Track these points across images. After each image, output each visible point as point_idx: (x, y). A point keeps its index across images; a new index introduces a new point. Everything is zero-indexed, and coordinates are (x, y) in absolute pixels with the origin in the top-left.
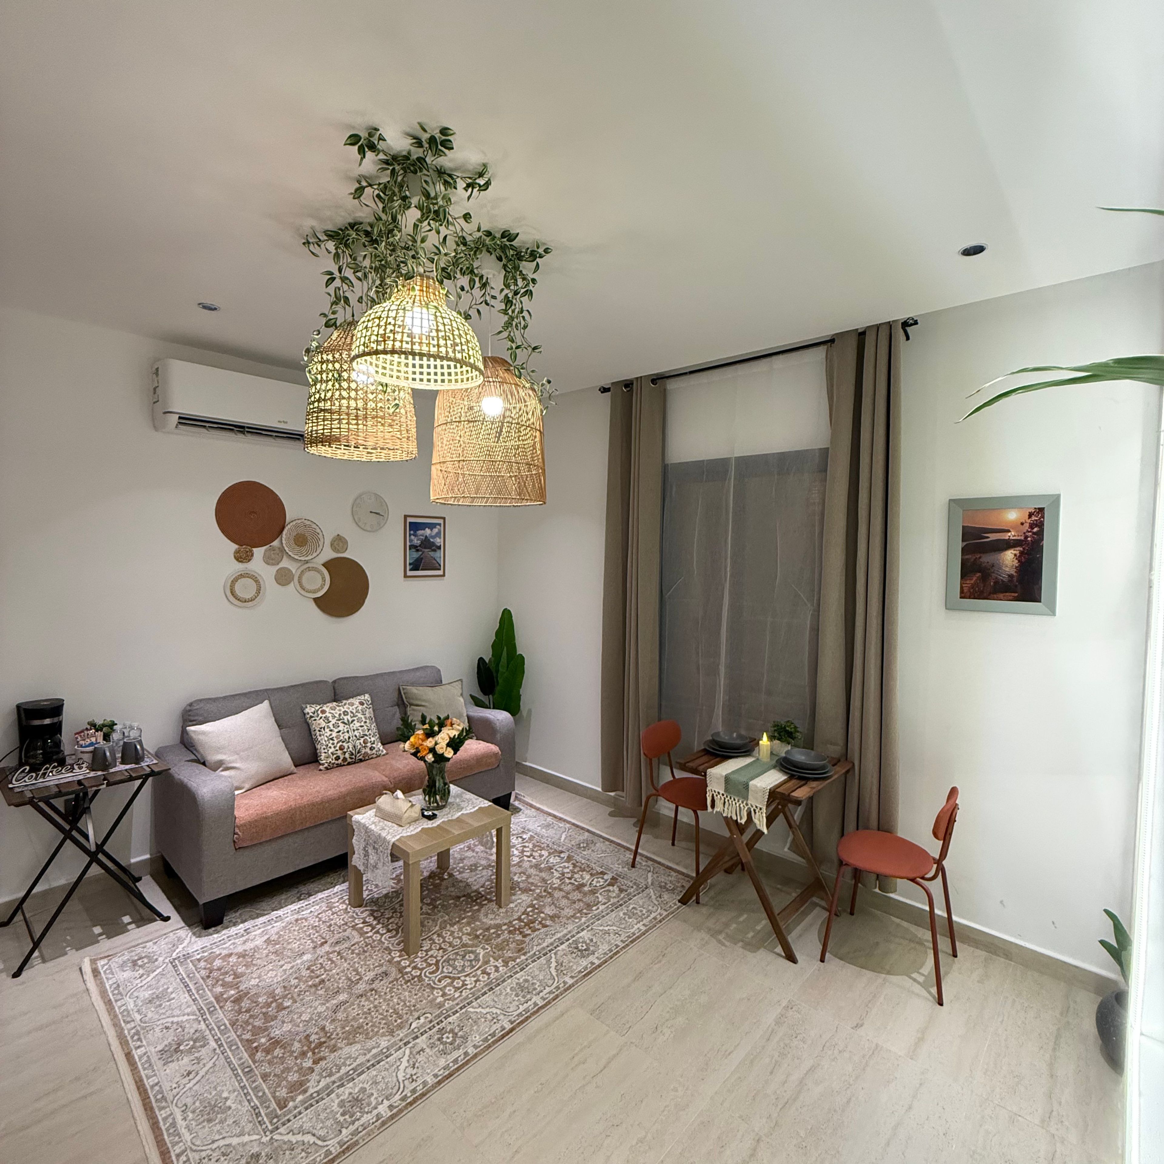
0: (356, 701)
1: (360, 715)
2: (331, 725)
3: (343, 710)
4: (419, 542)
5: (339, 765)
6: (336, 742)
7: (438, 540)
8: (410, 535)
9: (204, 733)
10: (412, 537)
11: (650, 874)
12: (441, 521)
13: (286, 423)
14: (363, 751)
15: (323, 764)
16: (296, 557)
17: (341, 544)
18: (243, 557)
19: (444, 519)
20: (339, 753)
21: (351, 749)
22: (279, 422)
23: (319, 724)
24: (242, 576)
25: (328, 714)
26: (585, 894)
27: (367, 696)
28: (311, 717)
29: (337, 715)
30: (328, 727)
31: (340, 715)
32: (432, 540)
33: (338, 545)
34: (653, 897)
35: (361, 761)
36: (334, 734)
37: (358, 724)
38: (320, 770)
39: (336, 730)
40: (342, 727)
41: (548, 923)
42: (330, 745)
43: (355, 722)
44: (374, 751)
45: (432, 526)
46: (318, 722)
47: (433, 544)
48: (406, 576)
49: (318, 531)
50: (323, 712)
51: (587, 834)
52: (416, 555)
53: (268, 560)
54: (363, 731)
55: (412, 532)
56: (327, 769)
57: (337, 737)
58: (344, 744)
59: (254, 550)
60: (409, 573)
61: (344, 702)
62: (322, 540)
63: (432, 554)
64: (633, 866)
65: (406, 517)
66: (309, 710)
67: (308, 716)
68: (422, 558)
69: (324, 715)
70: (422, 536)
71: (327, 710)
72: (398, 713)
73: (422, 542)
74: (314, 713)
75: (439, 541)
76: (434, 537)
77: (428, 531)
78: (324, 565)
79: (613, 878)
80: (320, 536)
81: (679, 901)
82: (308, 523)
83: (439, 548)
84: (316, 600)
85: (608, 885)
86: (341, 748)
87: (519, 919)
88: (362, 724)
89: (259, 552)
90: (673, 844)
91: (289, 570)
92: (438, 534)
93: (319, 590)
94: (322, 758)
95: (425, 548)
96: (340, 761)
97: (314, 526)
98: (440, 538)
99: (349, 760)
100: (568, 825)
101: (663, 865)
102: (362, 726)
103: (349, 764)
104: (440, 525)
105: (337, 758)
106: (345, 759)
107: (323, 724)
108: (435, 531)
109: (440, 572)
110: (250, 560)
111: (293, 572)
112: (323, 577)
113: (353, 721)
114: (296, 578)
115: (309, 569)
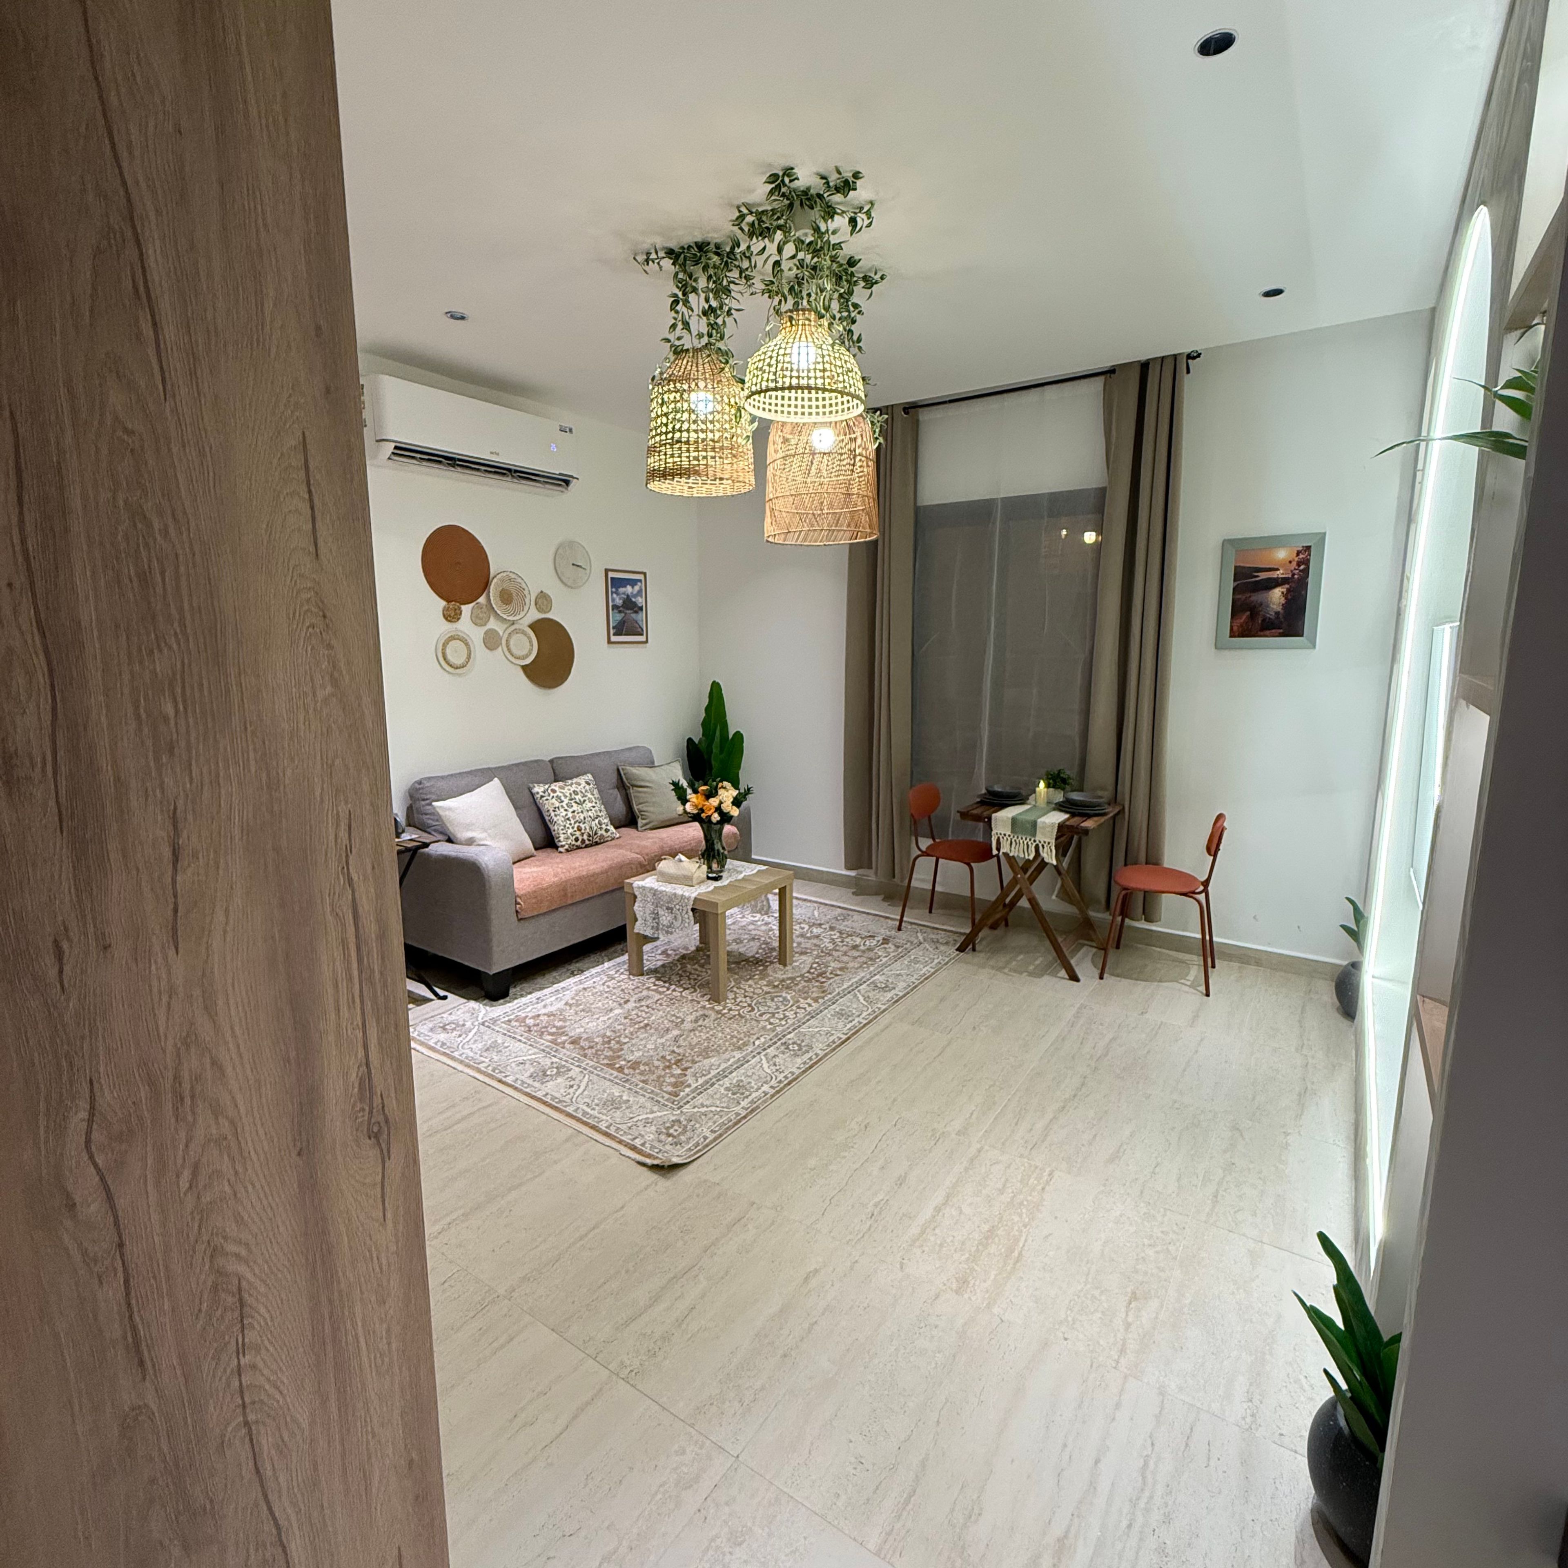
0: (582, 780)
1: (589, 795)
2: (564, 804)
3: (572, 789)
4: (621, 601)
5: (578, 848)
6: (572, 822)
7: (640, 599)
8: (612, 593)
9: (450, 809)
10: (615, 596)
11: (919, 934)
12: (641, 577)
13: (498, 454)
14: (600, 833)
15: (562, 846)
16: (505, 616)
17: (545, 602)
18: (452, 616)
19: (645, 574)
20: (578, 834)
21: (588, 830)
22: (492, 453)
23: (553, 804)
24: (452, 638)
25: (558, 793)
26: (864, 952)
27: (590, 776)
28: (542, 797)
29: (568, 794)
30: (562, 807)
31: (570, 794)
32: (633, 600)
33: (543, 603)
34: (931, 949)
35: (597, 844)
36: (570, 815)
37: (590, 805)
38: (561, 852)
39: (571, 810)
40: (575, 807)
41: (839, 972)
42: (568, 825)
43: (587, 802)
44: (609, 834)
45: (633, 583)
46: (551, 801)
47: (635, 604)
48: (609, 642)
49: (524, 586)
50: (554, 791)
51: (839, 910)
52: (619, 617)
53: (477, 621)
54: (596, 811)
55: (614, 590)
56: (567, 851)
57: (574, 817)
58: (581, 825)
59: (463, 607)
60: (614, 638)
61: (570, 782)
62: (528, 596)
63: (634, 616)
64: (899, 929)
65: (607, 571)
66: (538, 789)
67: (539, 796)
68: (624, 622)
69: (555, 795)
70: (624, 594)
71: (557, 789)
72: (619, 796)
73: (624, 602)
74: (544, 792)
75: (640, 601)
76: (635, 596)
77: (629, 589)
78: (532, 626)
79: (884, 939)
80: (526, 592)
81: (957, 950)
82: (513, 576)
83: (641, 609)
84: (524, 668)
85: (882, 944)
86: (579, 829)
87: (809, 972)
88: (594, 804)
89: (466, 609)
90: (930, 912)
91: (496, 631)
92: (639, 593)
93: (527, 656)
94: (562, 839)
95: (628, 609)
96: (579, 843)
97: (519, 580)
98: (642, 597)
99: (587, 842)
100: (815, 905)
101: (928, 927)
102: (594, 807)
103: (587, 846)
104: (640, 581)
105: (577, 840)
106: (583, 841)
107: (557, 804)
108: (637, 588)
109: (643, 638)
110: (459, 619)
111: (501, 634)
112: (531, 642)
113: (584, 801)
114: (504, 642)
115: (516, 631)
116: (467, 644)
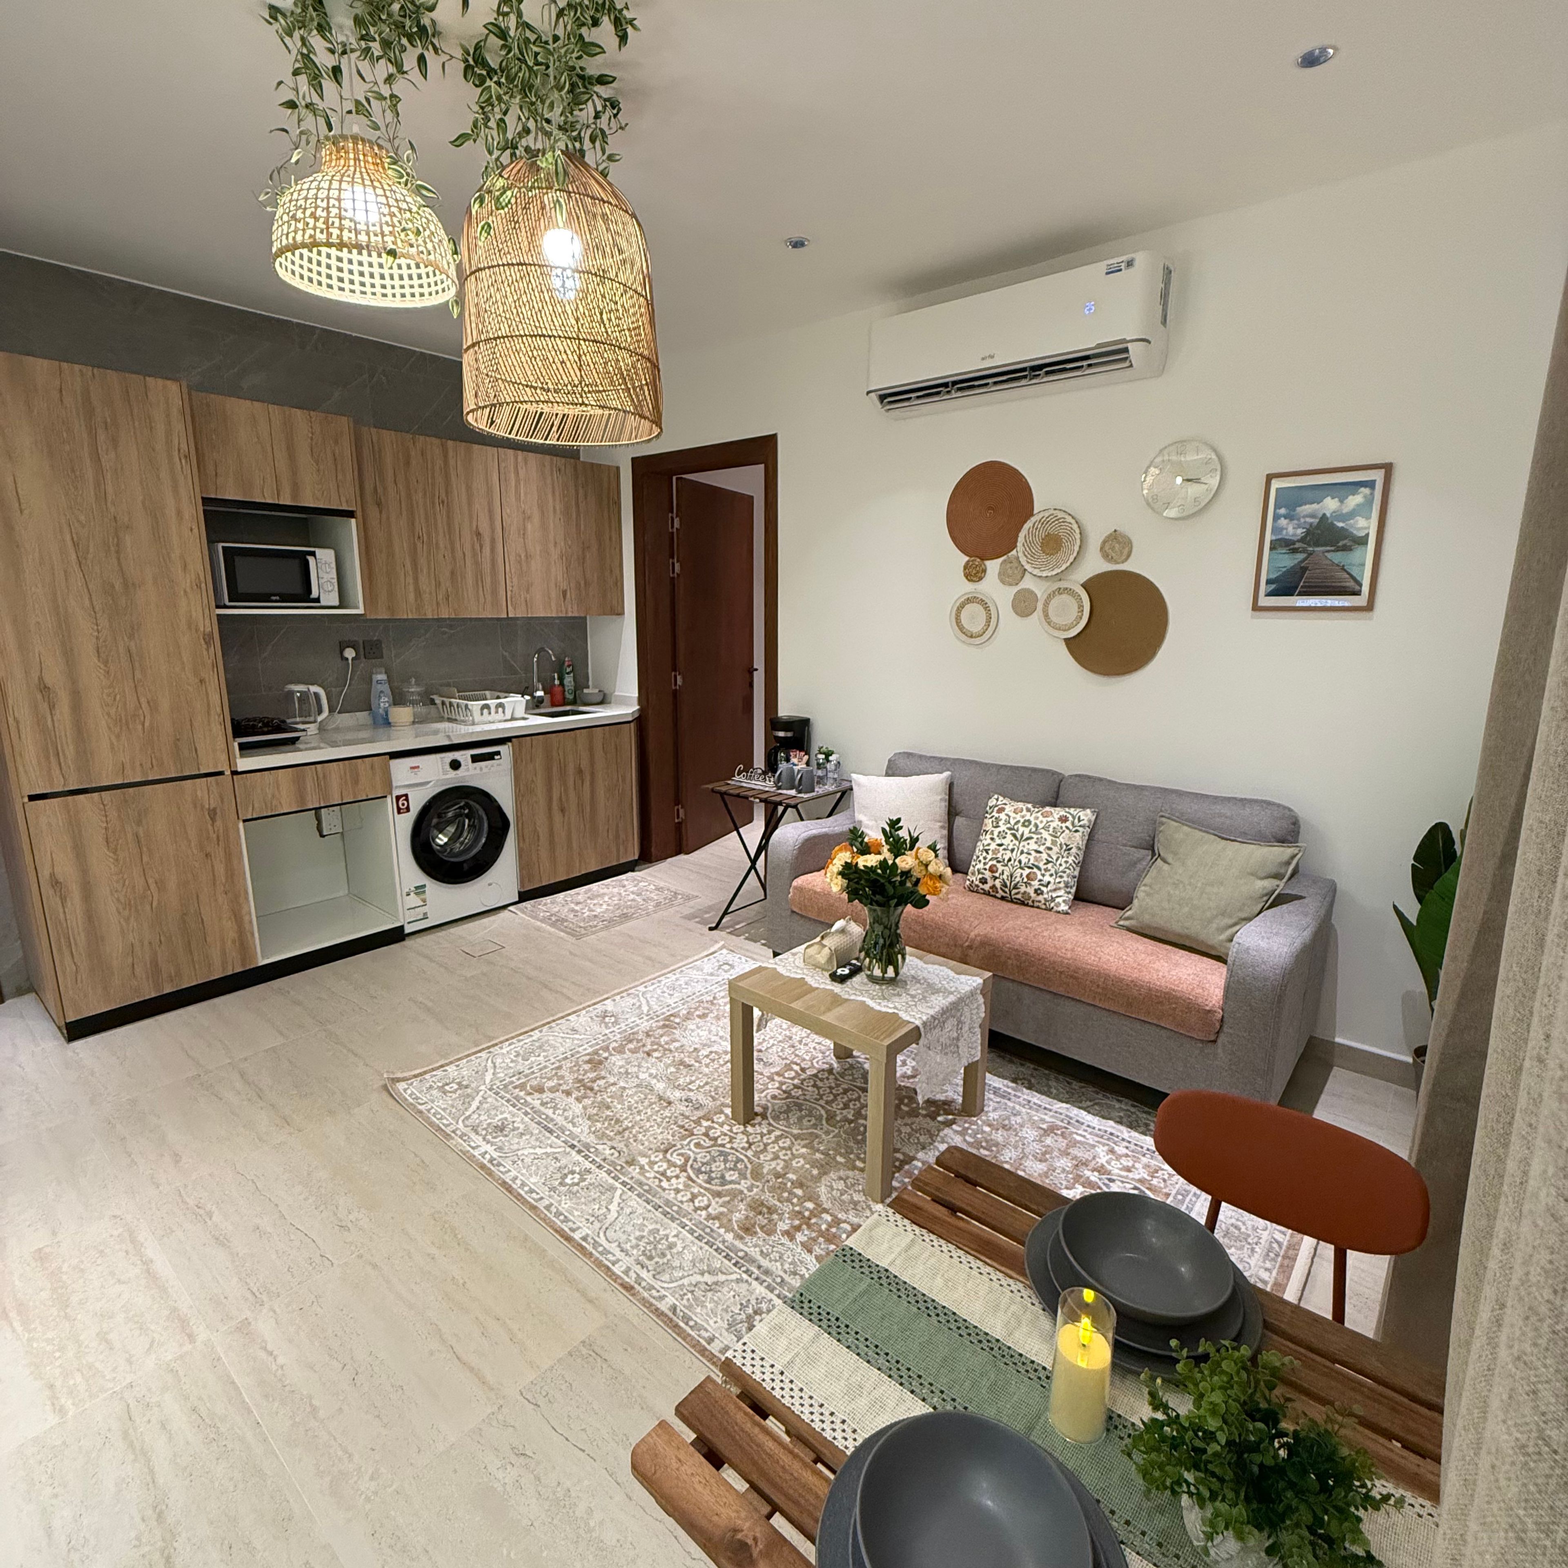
0: (1059, 813)
3: (1027, 818)
4: (1301, 531)
7: (1361, 522)
8: (1276, 517)
10: (1283, 522)
12: (1377, 475)
16: (1041, 572)
17: (1120, 547)
18: (974, 574)
19: (1390, 467)
24: (969, 601)
27: (1085, 813)
29: (1012, 822)
32: (1340, 525)
33: (1113, 548)
35: (1018, 902)
38: (964, 887)
45: (1346, 490)
47: (1344, 534)
48: (1256, 608)
50: (1002, 810)
52: (1288, 561)
53: (1005, 578)
55: (1283, 510)
56: (971, 889)
57: (994, 852)
59: (988, 563)
60: (1264, 601)
63: (1337, 557)
65: (1269, 477)
68: (1304, 570)
70: (1312, 516)
71: (1009, 809)
73: (1308, 532)
75: (1362, 525)
76: (1349, 516)
77: (1330, 505)
78: (1084, 586)
82: (1060, 515)
83: (1362, 540)
84: (1067, 641)
86: (994, 869)
88: (1042, 849)
89: (993, 566)
91: (1032, 593)
92: (1363, 509)
93: (1073, 625)
95: (1317, 544)
96: (987, 887)
98: (1368, 518)
99: (998, 891)
103: (997, 897)
104: (1371, 484)
105: (985, 881)
106: (993, 887)
107: (990, 827)
108: (1354, 500)
109: (1358, 601)
110: (981, 579)
111: (1039, 596)
112: (1081, 608)
113: (1031, 838)
114: (1040, 606)
115: (1060, 591)
116: (987, 608)
